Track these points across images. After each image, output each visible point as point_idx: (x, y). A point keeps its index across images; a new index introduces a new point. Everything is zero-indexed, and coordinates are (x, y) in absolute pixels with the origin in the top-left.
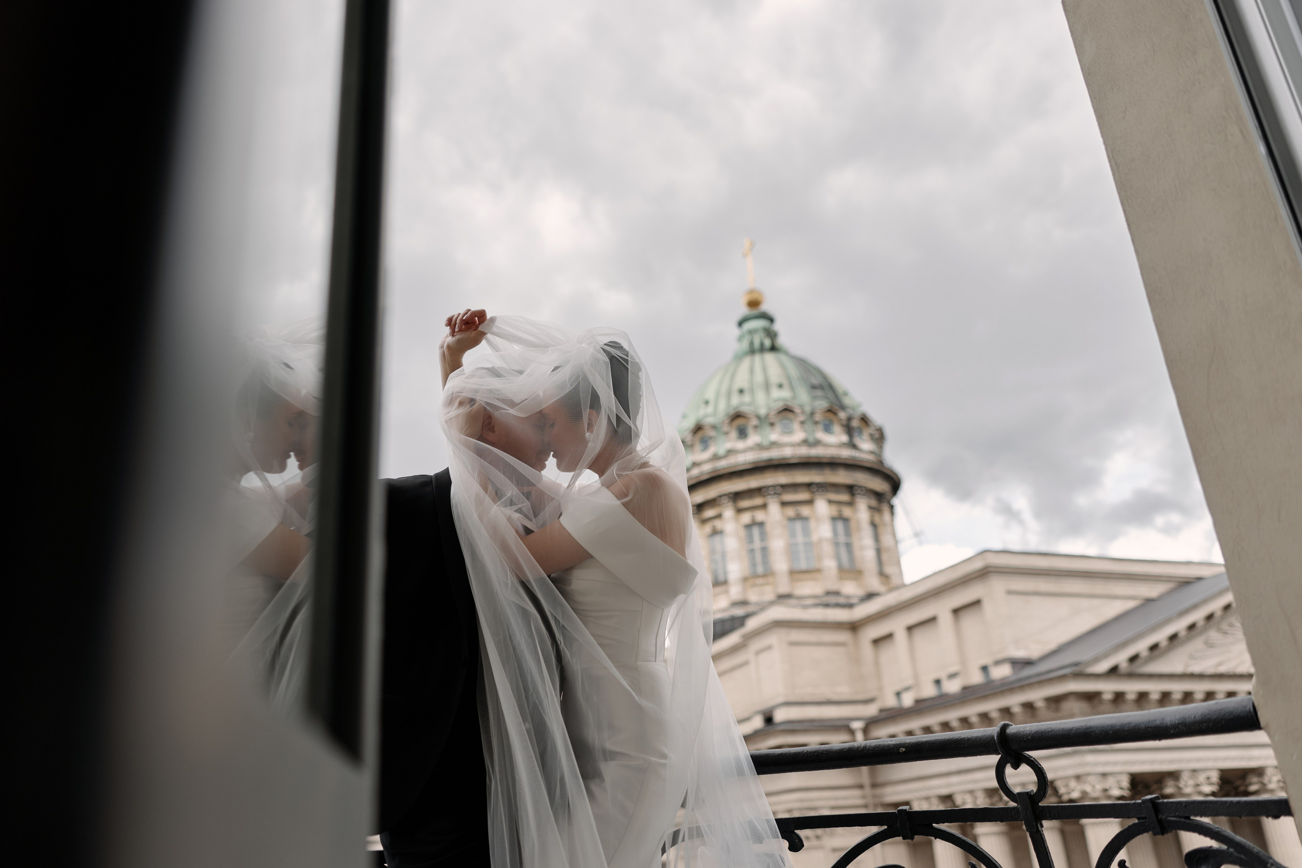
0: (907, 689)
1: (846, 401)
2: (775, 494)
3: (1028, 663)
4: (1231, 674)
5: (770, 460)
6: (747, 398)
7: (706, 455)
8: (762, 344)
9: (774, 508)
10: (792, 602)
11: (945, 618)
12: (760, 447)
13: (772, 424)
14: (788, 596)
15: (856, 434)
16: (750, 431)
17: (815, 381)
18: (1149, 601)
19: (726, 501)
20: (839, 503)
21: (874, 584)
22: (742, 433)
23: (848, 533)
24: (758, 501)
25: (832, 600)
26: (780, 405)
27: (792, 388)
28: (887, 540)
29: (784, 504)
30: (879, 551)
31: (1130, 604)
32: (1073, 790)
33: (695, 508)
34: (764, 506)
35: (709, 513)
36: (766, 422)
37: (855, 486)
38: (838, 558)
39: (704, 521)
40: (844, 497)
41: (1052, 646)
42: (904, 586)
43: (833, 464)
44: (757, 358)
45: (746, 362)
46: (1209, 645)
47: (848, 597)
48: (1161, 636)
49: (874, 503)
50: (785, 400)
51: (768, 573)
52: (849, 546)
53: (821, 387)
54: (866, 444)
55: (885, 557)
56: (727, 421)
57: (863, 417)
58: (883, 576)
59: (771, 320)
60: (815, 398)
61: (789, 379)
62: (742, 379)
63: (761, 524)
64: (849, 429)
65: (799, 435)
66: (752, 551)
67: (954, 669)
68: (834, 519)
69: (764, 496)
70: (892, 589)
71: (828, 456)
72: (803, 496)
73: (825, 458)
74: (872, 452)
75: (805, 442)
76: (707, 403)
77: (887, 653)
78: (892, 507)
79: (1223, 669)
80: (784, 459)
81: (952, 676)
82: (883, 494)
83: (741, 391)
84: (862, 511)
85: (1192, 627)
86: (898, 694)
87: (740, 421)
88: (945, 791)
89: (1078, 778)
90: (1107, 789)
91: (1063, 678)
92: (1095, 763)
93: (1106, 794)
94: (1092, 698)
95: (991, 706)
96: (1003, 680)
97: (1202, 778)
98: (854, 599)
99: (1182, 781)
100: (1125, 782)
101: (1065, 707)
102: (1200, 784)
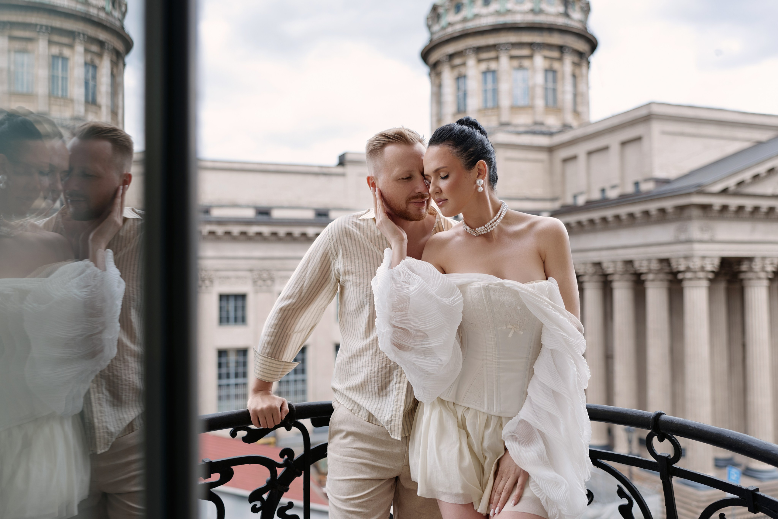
0: (581, 193)
2: (506, 49)
3: (666, 181)
5: (505, 24)
7: (459, 17)
9: (504, 62)
10: (510, 128)
11: (615, 148)
12: (498, 13)
14: (507, 124)
15: (570, 6)
18: (759, 144)
19: (470, 53)
20: (552, 59)
21: (569, 119)
22: (487, 2)
23: (555, 80)
24: (492, 54)
25: (538, 128)
28: (582, 87)
29: (512, 58)
30: (575, 95)
31: (745, 145)
32: (680, 265)
33: (448, 57)
34: (497, 58)
35: (457, 61)
37: (565, 46)
38: (546, 98)
39: (454, 67)
40: (555, 54)
41: (686, 170)
42: (589, 124)
43: (550, 29)
47: (549, 127)
48: (762, 169)
49: (576, 59)
51: (497, 107)
52: (554, 90)
54: (576, 15)
55: (579, 99)
58: (576, 113)
63: (494, 72)
65: (528, 6)
66: (485, 91)
67: (616, 181)
68: (546, 71)
69: (497, 51)
70: (581, 125)
71: (548, 23)
72: (525, 52)
73: (545, 24)
74: (581, 21)
75: (532, 11)
77: (571, 168)
78: (589, 63)
80: (516, 24)
81: (614, 187)
82: (584, 53)
84: (567, 66)
86: (575, 197)
88: (596, 260)
89: (687, 258)
90: (704, 266)
91: (689, 194)
92: (699, 249)
93: (703, 269)
94: (705, 208)
95: (637, 209)
96: (648, 192)
97: (768, 262)
98: (554, 130)
99: (754, 263)
100: (717, 262)
101: (687, 213)
102: (765, 266)
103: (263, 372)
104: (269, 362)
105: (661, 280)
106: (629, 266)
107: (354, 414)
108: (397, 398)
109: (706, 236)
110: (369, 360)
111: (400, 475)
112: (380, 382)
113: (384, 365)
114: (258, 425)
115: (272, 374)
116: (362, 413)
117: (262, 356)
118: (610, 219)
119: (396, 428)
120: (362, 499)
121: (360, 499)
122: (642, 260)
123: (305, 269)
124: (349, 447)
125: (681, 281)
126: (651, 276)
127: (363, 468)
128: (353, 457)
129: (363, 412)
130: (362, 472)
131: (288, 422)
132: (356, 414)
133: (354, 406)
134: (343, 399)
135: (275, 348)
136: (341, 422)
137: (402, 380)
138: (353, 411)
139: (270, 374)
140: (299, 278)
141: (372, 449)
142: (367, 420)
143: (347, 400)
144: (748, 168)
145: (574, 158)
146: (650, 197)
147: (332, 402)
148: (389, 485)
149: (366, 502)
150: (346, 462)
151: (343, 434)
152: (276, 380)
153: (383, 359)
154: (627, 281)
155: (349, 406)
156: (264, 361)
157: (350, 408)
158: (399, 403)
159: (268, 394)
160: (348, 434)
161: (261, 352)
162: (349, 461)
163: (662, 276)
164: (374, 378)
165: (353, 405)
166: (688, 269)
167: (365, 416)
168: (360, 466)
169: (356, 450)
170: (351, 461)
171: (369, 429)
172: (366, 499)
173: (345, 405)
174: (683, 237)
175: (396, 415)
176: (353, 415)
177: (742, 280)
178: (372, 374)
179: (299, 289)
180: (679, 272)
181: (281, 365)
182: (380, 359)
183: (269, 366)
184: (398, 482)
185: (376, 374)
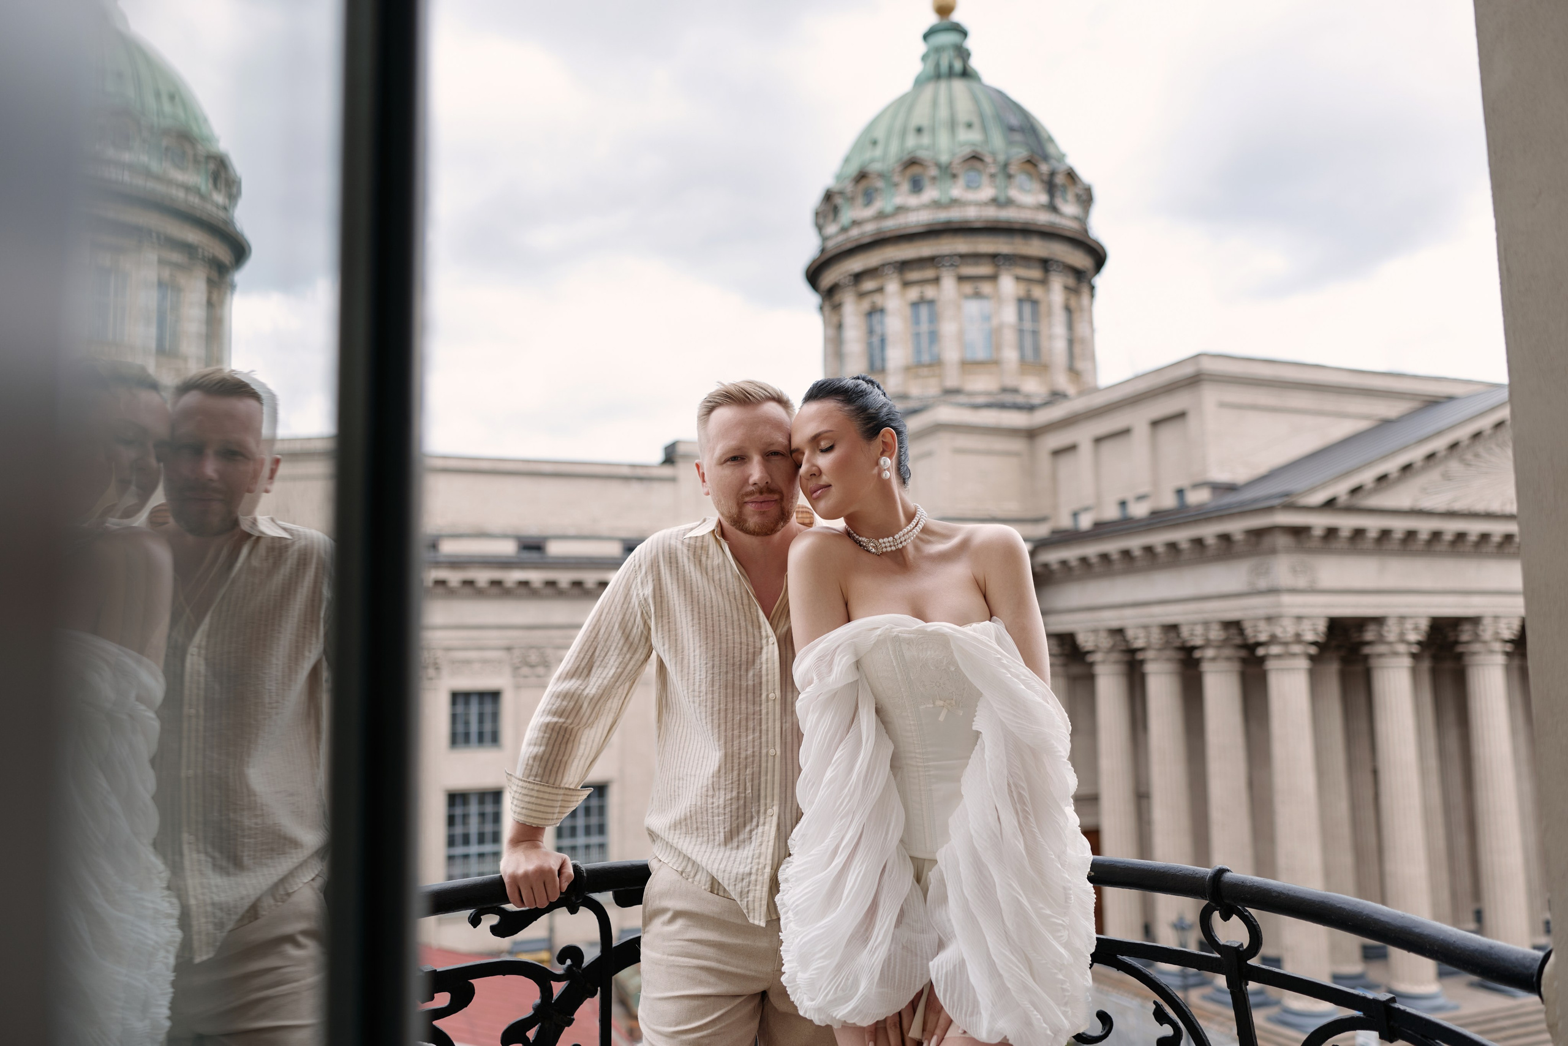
0: (1086, 509)
1: (1051, 150)
2: (952, 265)
3: (1231, 488)
4: (1466, 512)
5: (949, 222)
6: (926, 140)
7: (869, 212)
8: (951, 67)
9: (949, 284)
10: (962, 399)
11: (1141, 431)
12: (936, 205)
13: (954, 176)
14: (956, 391)
15: (1058, 194)
16: (926, 182)
17: (1014, 121)
18: (1385, 423)
19: (890, 272)
20: (1029, 281)
21: (1062, 381)
22: (917, 186)
23: (1035, 317)
24: (929, 273)
25: (1008, 398)
26: (967, 151)
27: (984, 129)
28: (1081, 329)
29: (961, 279)
30: (1071, 342)
31: (1362, 425)
32: (1260, 632)
33: (852, 278)
34: (936, 280)
35: (869, 285)
36: (948, 173)
37: (1051, 260)
38: (1021, 348)
39: (862, 295)
40: (1036, 273)
41: (1263, 468)
42: (1096, 390)
43: (1026, 231)
44: (943, 85)
45: (929, 90)
46: (1447, 477)
47: (1028, 396)
48: (1391, 466)
49: (1071, 281)
50: (974, 144)
51: (936, 363)
52: (1035, 333)
53: (1021, 130)
54: (1070, 208)
55: (1077, 349)
56: (898, 169)
57: (1070, 171)
58: (1073, 372)
59: (964, 33)
60: (1010, 143)
61: (981, 116)
62: (920, 117)
63: (931, 302)
64: (1050, 187)
65: (987, 192)
66: (917, 335)
67: (1144, 489)
68: (1020, 301)
69: (937, 268)
70: (1081, 393)
71: (1021, 221)
72: (984, 270)
73: (1017, 223)
74: (1076, 218)
75: (994, 201)
76: (875, 143)
77: (1066, 464)
78: (1092, 288)
79: (1458, 506)
80: (967, 222)
81: (1141, 498)
82: (1085, 272)
83: (919, 130)
84: (1056, 292)
85: (1431, 456)
86: (1075, 515)
87: (915, 170)
88: (1115, 624)
89: (1269, 619)
90: (1301, 632)
91: (1270, 509)
92: (1291, 604)
93: (1298, 638)
94: (1299, 532)
95: (1182, 536)
96: (1200, 506)
97: (1409, 625)
98: (1036, 401)
99: (1386, 628)
100: (1322, 627)
101: (1267, 541)
102: (1405, 631)
103: (526, 809)
104: (538, 791)
105: (1228, 659)
106: (1172, 635)
107: (687, 879)
108: (759, 851)
109: (1302, 582)
110: (708, 785)
111: (769, 988)
112: (728, 824)
113: (734, 794)
114: (519, 902)
115: (543, 812)
116: (701, 877)
117: (524, 781)
118: (1137, 553)
119: (757, 904)
120: (702, 1031)
121: (699, 1032)
122: (1195, 624)
123: (596, 625)
124: (678, 938)
125: (1262, 660)
126: (1210, 653)
127: (704, 976)
128: (685, 957)
129: (702, 875)
130: (701, 983)
131: (573, 898)
132: (690, 880)
133: (687, 866)
134: (667, 854)
135: (546, 765)
136: (663, 895)
137: (767, 820)
138: (684, 875)
139: (540, 811)
140: (587, 641)
141: (719, 942)
142: (709, 890)
143: (674, 855)
144: (1369, 464)
145: (1072, 448)
146: (1203, 515)
147: (647, 861)
148: (750, 1007)
149: (709, 1036)
150: (674, 966)
151: (668, 915)
152: (550, 822)
153: (732, 783)
154: (1169, 660)
155: (677, 865)
156: (529, 789)
157: (680, 869)
158: (762, 860)
159: (537, 847)
160: (677, 915)
161: (523, 774)
162: (677, 964)
163: (1228, 652)
164: (719, 816)
165: (684, 864)
166: (1273, 640)
167: (706, 882)
168: (697, 971)
169: (690, 943)
170: (683, 964)
171: (711, 905)
172: (709, 1031)
173: (670, 865)
174: (1263, 584)
175: (756, 881)
176: (684, 881)
177: (1366, 657)
178: (714, 809)
179: (587, 661)
180: (1259, 644)
181: (557, 794)
182: (727, 783)
183: (537, 797)
184: (766, 1001)
185: (721, 810)
